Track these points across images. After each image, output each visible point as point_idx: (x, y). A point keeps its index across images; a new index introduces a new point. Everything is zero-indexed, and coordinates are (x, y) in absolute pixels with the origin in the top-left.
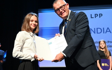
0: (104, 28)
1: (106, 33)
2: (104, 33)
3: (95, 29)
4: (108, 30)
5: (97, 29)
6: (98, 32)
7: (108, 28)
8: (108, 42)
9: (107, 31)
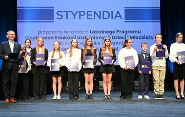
0: (112, 12)
1: (115, 19)
2: (112, 18)
3: (100, 12)
4: (118, 15)
5: (103, 12)
6: (105, 17)
7: (118, 12)
8: (118, 31)
9: (116, 16)
